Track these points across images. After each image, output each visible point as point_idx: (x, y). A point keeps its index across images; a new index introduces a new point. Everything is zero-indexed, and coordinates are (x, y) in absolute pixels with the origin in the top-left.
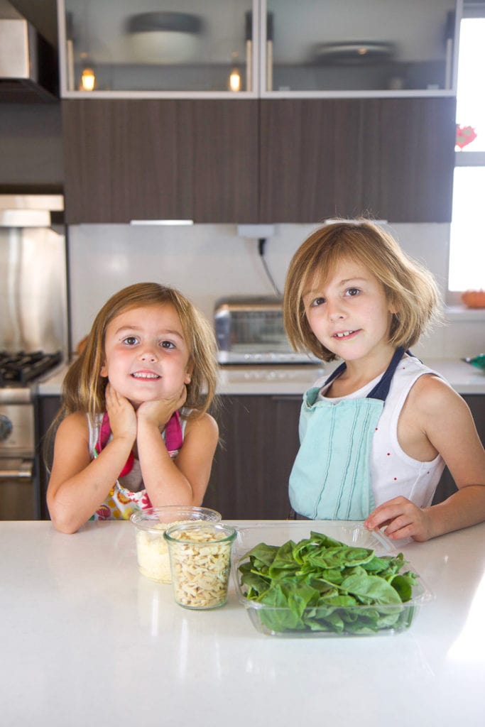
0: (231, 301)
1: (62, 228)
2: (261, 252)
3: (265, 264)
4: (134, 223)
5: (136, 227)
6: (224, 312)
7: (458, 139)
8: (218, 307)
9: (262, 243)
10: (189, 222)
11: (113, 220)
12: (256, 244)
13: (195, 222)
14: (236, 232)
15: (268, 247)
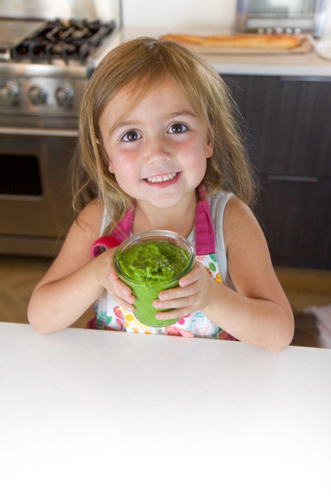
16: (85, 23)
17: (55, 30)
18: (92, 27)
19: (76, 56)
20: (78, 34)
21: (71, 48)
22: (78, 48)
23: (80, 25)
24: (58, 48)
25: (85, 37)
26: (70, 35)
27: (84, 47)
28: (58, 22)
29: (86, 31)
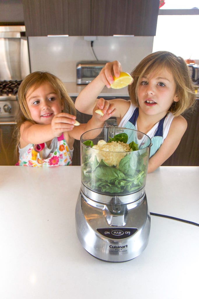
0: (82, 63)
1: (26, 38)
2: (92, 46)
3: (93, 50)
4: (49, 36)
5: (49, 37)
6: (80, 67)
7: (160, 5)
8: (77, 65)
9: (92, 42)
10: (67, 36)
11: (41, 35)
12: (90, 43)
13: (69, 36)
14: (83, 39)
15: (94, 44)
16: (16, 81)
17: (4, 84)
18: (18, 83)
19: (12, 93)
20: (13, 85)
21: (10, 90)
22: (12, 89)
23: (15, 83)
24: (5, 90)
25: (16, 86)
26: (10, 85)
27: (15, 89)
28: (5, 81)
29: (16, 84)
